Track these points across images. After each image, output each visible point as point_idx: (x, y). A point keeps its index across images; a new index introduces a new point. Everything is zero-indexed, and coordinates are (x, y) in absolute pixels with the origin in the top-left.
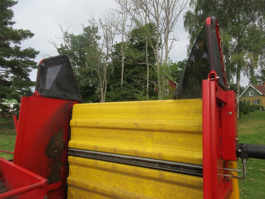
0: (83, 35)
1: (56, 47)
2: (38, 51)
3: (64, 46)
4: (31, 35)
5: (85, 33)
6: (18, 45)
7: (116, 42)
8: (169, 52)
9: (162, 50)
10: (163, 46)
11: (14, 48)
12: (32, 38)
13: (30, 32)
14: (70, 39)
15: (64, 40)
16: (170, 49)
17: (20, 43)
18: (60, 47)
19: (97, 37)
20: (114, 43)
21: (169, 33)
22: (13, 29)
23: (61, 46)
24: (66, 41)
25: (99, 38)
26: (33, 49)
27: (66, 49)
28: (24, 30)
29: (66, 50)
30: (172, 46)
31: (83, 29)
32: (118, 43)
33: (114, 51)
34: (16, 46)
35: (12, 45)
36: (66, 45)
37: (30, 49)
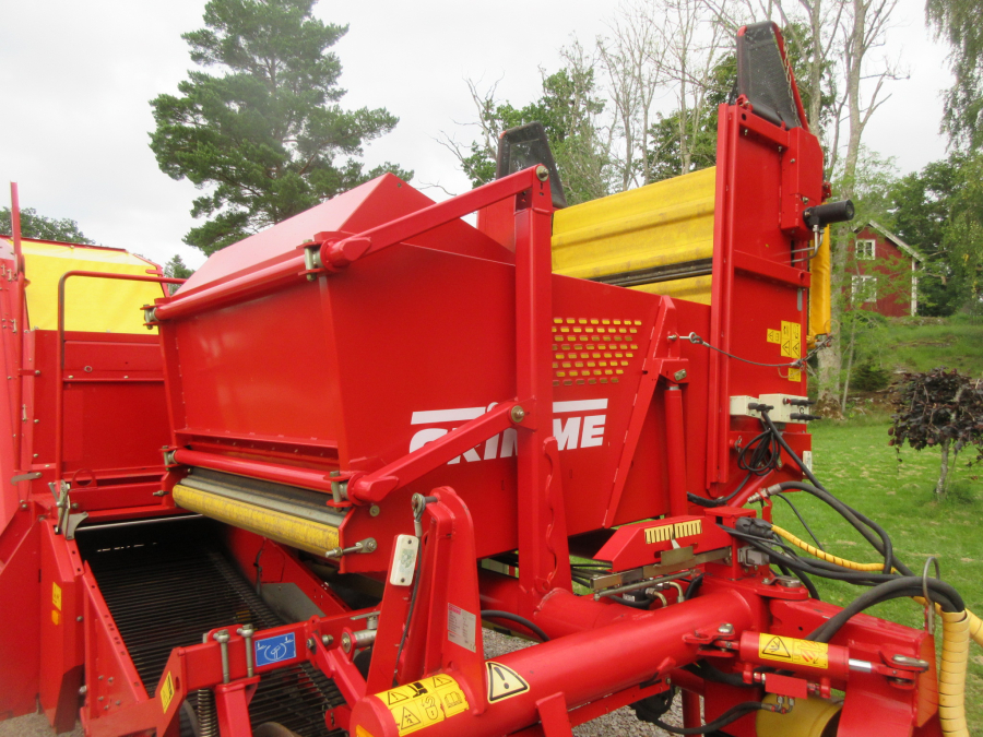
0: (543, 103)
1: (459, 155)
2: (409, 171)
3: (481, 149)
4: (391, 122)
5: (550, 96)
6: (356, 159)
7: (659, 114)
8: (862, 125)
9: (838, 122)
10: (842, 104)
11: (344, 168)
12: (393, 130)
13: (388, 114)
14: (501, 122)
15: (482, 130)
16: (870, 111)
17: (361, 150)
18: (469, 154)
19: (591, 106)
20: (654, 120)
21: (862, 52)
22: (342, 112)
23: (474, 150)
24: (490, 132)
25: (597, 107)
26: (395, 167)
27: (488, 160)
28: (371, 109)
29: (489, 163)
30: (876, 102)
31: (544, 84)
32: (666, 116)
33: (651, 147)
34: (351, 160)
35: (340, 160)
36: (488, 144)
37: (387, 166)
